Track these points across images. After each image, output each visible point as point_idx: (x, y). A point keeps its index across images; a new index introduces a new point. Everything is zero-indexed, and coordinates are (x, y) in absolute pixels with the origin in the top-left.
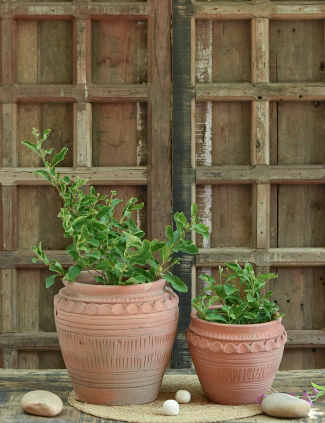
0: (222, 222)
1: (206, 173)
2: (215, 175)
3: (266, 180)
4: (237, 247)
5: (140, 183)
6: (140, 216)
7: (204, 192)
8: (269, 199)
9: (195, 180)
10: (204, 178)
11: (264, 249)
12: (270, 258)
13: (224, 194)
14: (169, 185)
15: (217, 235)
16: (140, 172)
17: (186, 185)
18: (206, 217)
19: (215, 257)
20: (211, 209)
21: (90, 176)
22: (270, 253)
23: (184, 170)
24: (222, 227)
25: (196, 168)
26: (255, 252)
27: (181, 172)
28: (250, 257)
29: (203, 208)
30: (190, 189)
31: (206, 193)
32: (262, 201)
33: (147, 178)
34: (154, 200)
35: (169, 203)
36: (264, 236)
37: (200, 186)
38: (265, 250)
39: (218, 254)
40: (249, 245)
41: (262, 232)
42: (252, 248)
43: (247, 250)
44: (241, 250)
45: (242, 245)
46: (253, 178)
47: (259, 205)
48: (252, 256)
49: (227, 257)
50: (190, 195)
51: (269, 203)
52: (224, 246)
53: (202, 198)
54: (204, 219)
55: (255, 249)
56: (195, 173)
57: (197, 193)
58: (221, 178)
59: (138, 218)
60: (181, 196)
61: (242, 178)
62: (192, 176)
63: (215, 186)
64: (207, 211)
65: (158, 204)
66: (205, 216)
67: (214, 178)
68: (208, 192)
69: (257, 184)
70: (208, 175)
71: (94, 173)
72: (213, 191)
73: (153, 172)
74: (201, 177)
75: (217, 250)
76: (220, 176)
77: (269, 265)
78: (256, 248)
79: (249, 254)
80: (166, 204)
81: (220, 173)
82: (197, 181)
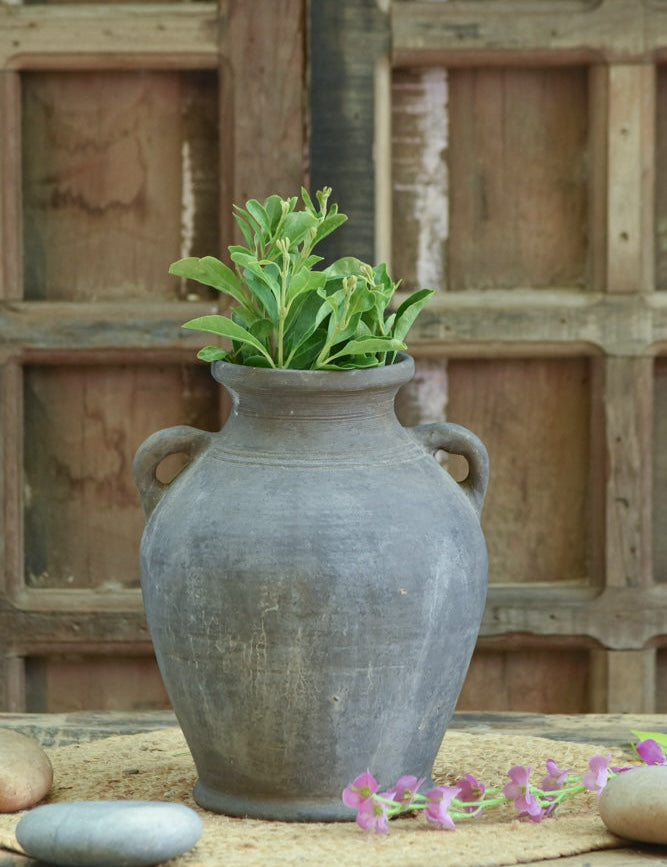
0: (484, 199)
1: (428, 26)
2: (461, 32)
3: (641, 49)
4: (538, 287)
5: (194, 63)
6: (194, 180)
7: (420, 94)
8: (650, 118)
9: (389, 48)
10: (420, 43)
11: (633, 292)
12: (655, 326)
13: (491, 100)
14: (297, 68)
15: (468, 248)
16: (194, 24)
17: (355, 67)
18: (428, 184)
19: (459, 323)
20: (447, 156)
21: (16, 35)
22: (654, 310)
23: (351, 14)
24: (485, 217)
25: (390, 9)
26: (603, 304)
27: (338, 23)
28: (584, 323)
29: (418, 150)
30: (369, 84)
31: (429, 98)
32: (626, 125)
33: (218, 42)
34: (243, 123)
35: (295, 132)
36: (632, 246)
37: (406, 74)
38: (636, 298)
39: (469, 311)
40: (581, 281)
41: (624, 236)
42: (592, 290)
43: (573, 300)
44: (552, 298)
45: (554, 282)
46: (593, 40)
47: (614, 137)
48: (592, 318)
49: (504, 322)
50: (370, 105)
51: (650, 131)
52: (490, 282)
53: (414, 117)
54: (419, 189)
55: (599, 297)
56: (388, 25)
57: (397, 98)
58: (480, 44)
59: (188, 186)
60: (337, 105)
61: (555, 44)
62: (378, 37)
63: (462, 74)
64: (432, 161)
65: (259, 134)
66: (425, 178)
67: (456, 44)
68: (435, 94)
69: (606, 64)
70: (435, 32)
71: (32, 26)
72: (453, 92)
73: (239, 23)
74: (409, 39)
75: (470, 299)
76: (476, 36)
77: (653, 352)
78: (604, 290)
79: (578, 310)
80: (285, 136)
81: (475, 26)
82: (395, 55)
